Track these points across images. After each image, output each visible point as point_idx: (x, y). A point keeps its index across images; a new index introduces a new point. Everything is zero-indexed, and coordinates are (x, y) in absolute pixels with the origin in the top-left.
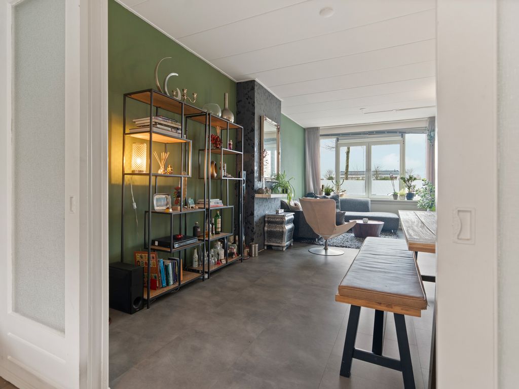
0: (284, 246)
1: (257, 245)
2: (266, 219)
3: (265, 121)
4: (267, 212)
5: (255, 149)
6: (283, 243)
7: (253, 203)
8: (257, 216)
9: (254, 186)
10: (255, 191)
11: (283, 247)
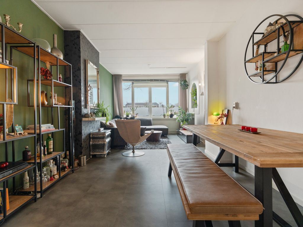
0: (106, 154)
1: (85, 157)
2: (91, 136)
3: (88, 65)
4: (91, 131)
5: (82, 84)
6: (105, 152)
7: (81, 124)
8: (84, 134)
9: (81, 112)
10: (82, 115)
11: (104, 155)
